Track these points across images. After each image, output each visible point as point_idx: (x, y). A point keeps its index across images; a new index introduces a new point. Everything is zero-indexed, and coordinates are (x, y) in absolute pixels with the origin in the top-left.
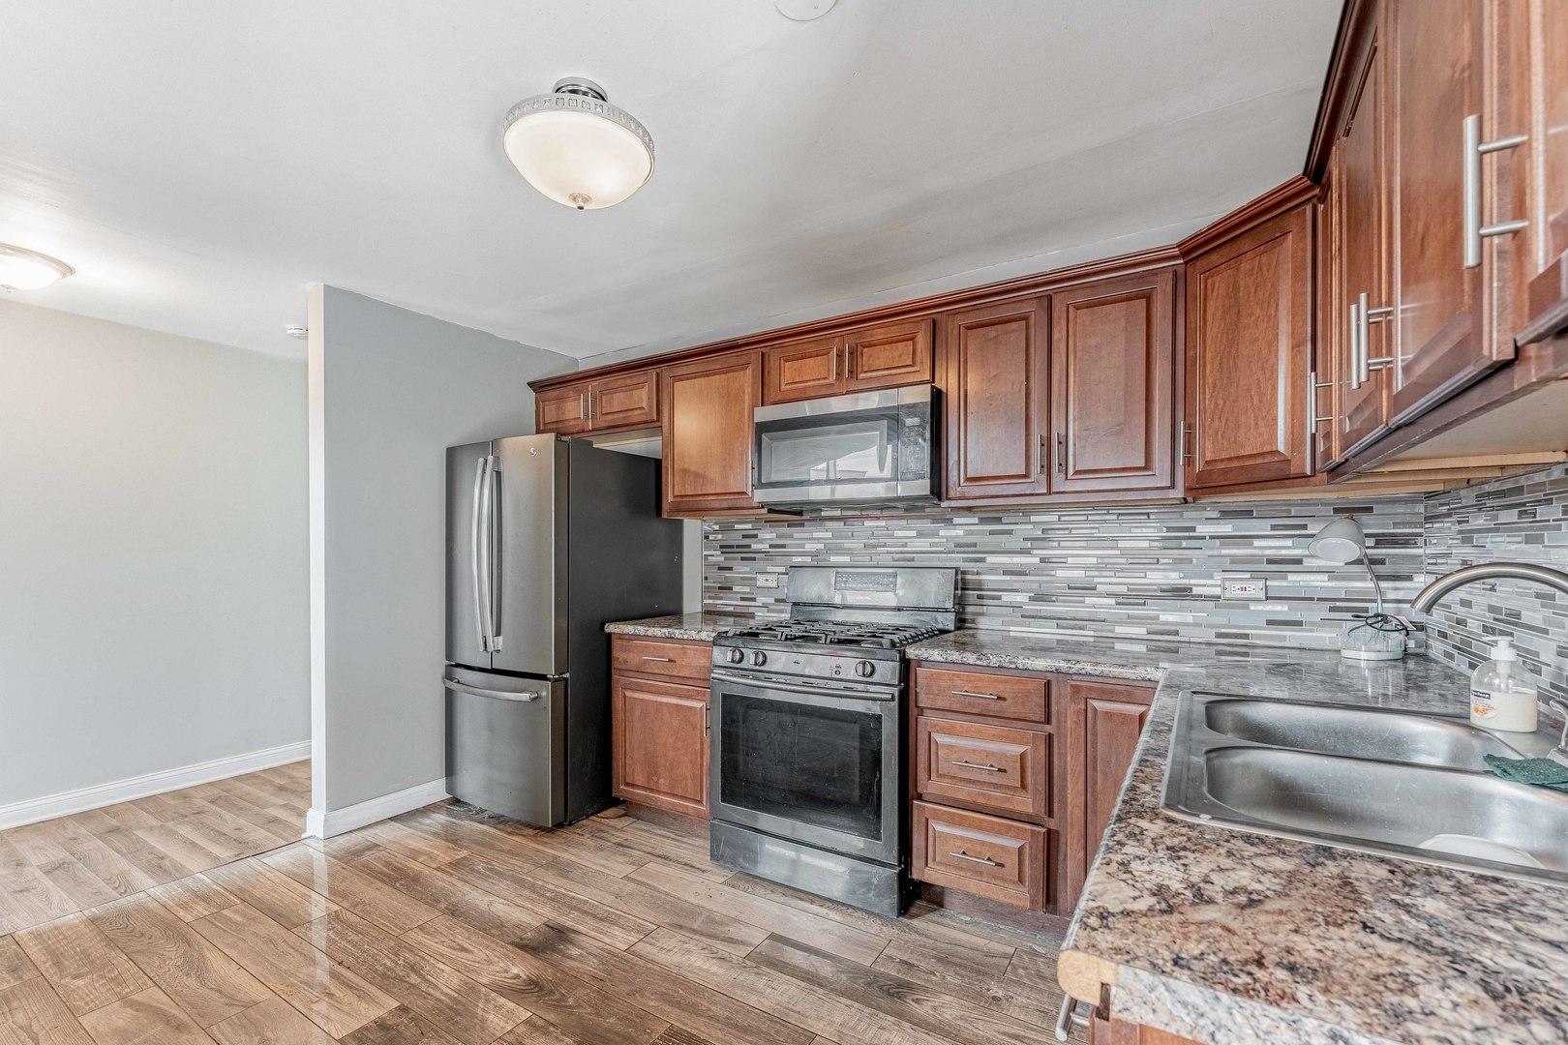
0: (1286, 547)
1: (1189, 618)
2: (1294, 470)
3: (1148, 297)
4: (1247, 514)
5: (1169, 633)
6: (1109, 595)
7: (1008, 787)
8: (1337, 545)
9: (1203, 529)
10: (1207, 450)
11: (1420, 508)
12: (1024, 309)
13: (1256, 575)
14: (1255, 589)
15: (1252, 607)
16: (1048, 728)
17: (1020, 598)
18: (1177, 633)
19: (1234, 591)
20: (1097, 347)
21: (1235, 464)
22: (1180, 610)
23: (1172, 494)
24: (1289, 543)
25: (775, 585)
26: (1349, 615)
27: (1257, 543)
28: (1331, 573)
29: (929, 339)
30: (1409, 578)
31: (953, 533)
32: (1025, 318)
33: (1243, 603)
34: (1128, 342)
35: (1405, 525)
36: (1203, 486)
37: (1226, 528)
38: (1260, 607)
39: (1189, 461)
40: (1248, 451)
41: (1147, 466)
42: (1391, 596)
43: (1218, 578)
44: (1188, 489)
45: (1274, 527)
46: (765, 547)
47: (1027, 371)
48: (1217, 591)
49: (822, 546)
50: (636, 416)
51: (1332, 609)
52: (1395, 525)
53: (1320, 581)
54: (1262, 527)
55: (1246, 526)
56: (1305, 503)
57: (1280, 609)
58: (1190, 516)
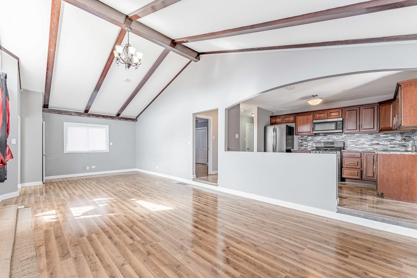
0: (393, 138)
1: (379, 147)
2: (392, 129)
3: (374, 108)
4: (388, 134)
5: (376, 149)
6: (367, 144)
7: (356, 165)
8: (399, 138)
9: (381, 136)
10: (382, 126)
11: (411, 133)
12: (356, 109)
13: (389, 141)
14: (389, 143)
15: (388, 145)
16: (361, 158)
17: (353, 145)
18: (377, 149)
19: (386, 143)
20: (367, 114)
21: (386, 128)
22: (378, 146)
23: (377, 131)
24: (393, 137)
25: (311, 145)
26: (401, 146)
27: (389, 137)
28: (399, 141)
29: (341, 112)
30: (410, 141)
31: (342, 137)
32: (356, 110)
33: (387, 145)
34: (371, 113)
35: (409, 135)
36: (381, 130)
37: (384, 136)
38: (389, 145)
39: (379, 128)
40: (387, 127)
41: (374, 128)
42: (407, 143)
43: (383, 142)
44: (379, 131)
45: (391, 135)
46: (310, 139)
47: (356, 116)
48: (383, 144)
49: (320, 139)
50: (290, 121)
51: (399, 145)
52: (408, 135)
53: (398, 142)
54: (390, 135)
55: (387, 135)
56: (395, 132)
57: (392, 146)
58: (379, 134)
